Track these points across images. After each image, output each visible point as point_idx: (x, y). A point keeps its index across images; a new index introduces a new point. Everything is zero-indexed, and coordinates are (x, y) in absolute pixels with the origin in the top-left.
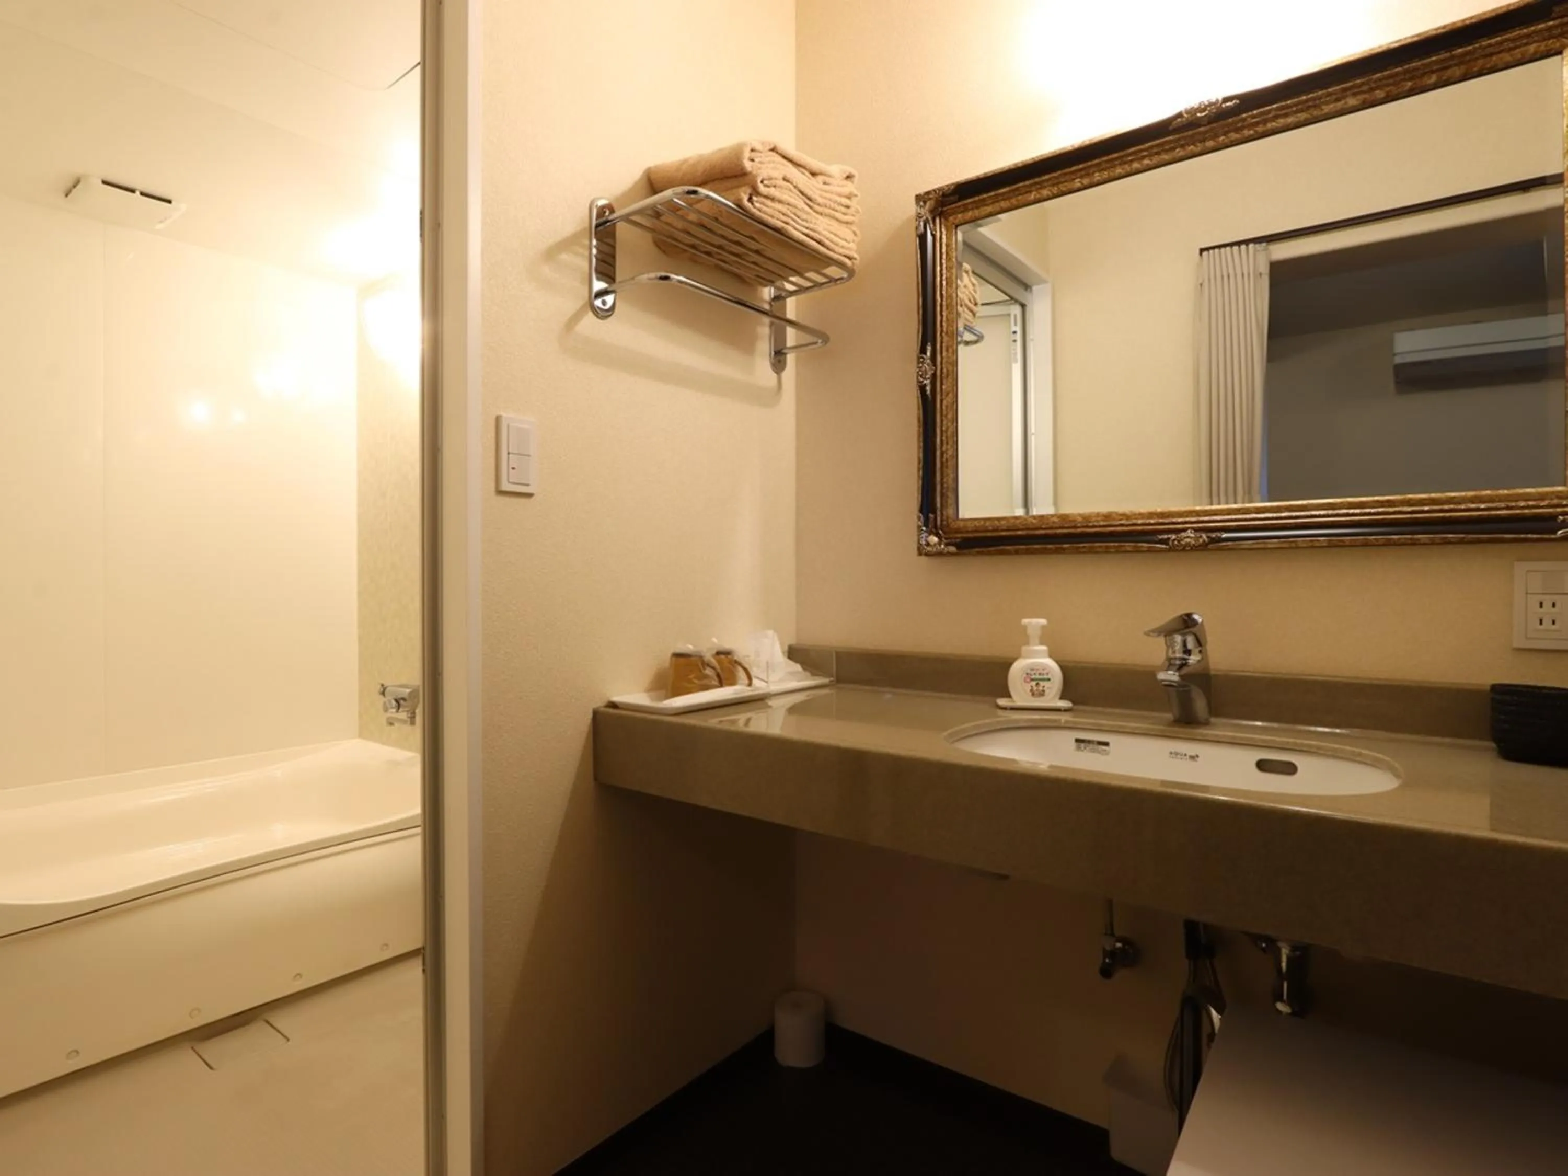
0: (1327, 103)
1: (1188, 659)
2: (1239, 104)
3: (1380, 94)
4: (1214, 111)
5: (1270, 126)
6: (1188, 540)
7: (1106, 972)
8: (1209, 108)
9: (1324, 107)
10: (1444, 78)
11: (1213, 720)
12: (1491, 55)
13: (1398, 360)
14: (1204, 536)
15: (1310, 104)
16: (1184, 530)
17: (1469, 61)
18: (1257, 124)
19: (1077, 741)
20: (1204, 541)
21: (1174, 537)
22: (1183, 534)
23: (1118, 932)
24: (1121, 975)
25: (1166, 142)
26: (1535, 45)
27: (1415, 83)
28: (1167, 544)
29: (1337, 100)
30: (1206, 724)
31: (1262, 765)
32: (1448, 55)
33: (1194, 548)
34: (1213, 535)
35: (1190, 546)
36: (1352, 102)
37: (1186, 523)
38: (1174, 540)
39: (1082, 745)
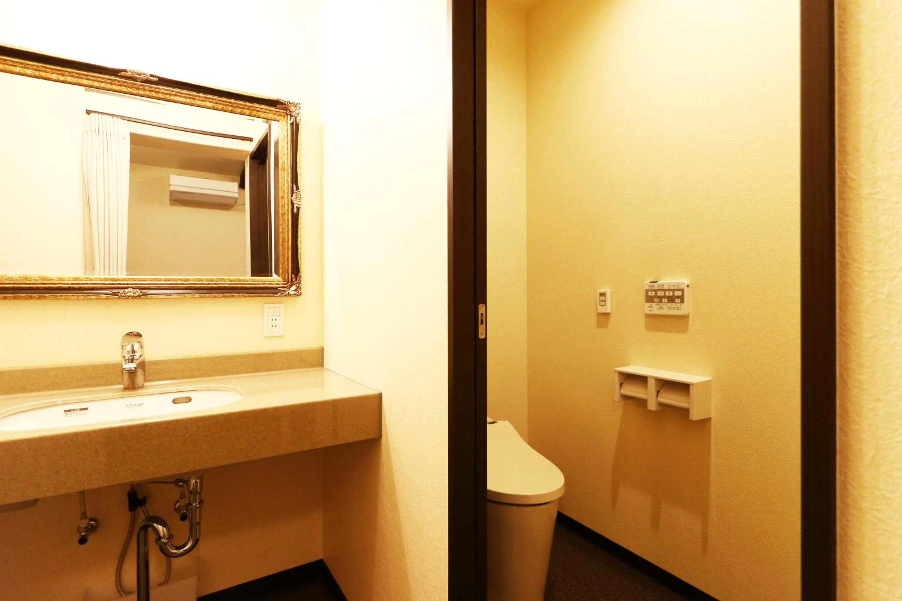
0: (198, 100)
1: (134, 356)
2: (157, 81)
3: (220, 107)
4: (145, 78)
5: (172, 98)
6: (130, 294)
7: (83, 541)
8: (142, 75)
9: (197, 101)
10: (243, 112)
11: (146, 384)
12: (258, 111)
13: (172, 188)
14: (139, 291)
15: (191, 97)
16: (127, 288)
17: (252, 110)
18: (166, 94)
19: (65, 411)
20: (139, 294)
21: (122, 291)
22: (127, 290)
23: (89, 515)
24: (92, 538)
25: (116, 80)
26: (272, 115)
27: (233, 109)
28: (118, 295)
29: (203, 101)
30: (142, 387)
31: (175, 401)
32: (244, 103)
33: (133, 297)
34: (144, 291)
35: (131, 296)
36: (209, 104)
37: (127, 284)
38: (121, 293)
39: (69, 413)
